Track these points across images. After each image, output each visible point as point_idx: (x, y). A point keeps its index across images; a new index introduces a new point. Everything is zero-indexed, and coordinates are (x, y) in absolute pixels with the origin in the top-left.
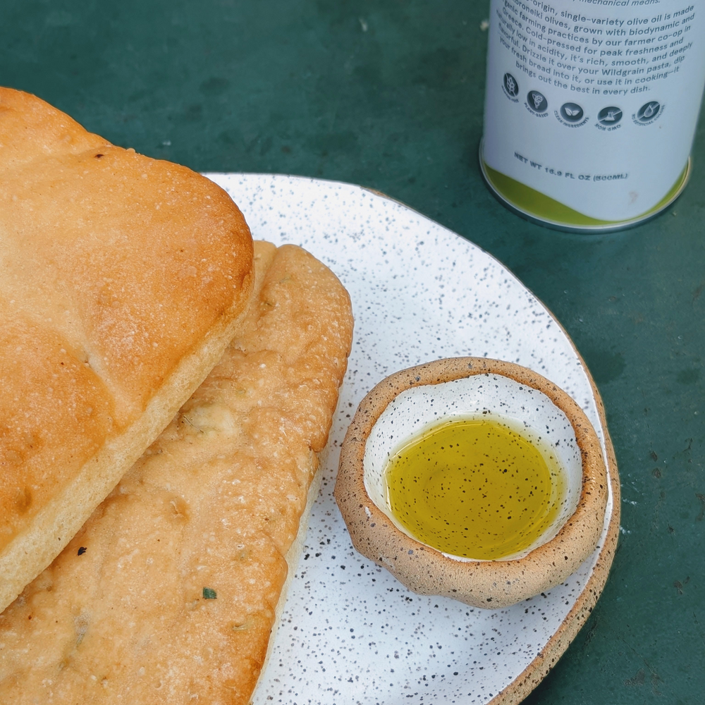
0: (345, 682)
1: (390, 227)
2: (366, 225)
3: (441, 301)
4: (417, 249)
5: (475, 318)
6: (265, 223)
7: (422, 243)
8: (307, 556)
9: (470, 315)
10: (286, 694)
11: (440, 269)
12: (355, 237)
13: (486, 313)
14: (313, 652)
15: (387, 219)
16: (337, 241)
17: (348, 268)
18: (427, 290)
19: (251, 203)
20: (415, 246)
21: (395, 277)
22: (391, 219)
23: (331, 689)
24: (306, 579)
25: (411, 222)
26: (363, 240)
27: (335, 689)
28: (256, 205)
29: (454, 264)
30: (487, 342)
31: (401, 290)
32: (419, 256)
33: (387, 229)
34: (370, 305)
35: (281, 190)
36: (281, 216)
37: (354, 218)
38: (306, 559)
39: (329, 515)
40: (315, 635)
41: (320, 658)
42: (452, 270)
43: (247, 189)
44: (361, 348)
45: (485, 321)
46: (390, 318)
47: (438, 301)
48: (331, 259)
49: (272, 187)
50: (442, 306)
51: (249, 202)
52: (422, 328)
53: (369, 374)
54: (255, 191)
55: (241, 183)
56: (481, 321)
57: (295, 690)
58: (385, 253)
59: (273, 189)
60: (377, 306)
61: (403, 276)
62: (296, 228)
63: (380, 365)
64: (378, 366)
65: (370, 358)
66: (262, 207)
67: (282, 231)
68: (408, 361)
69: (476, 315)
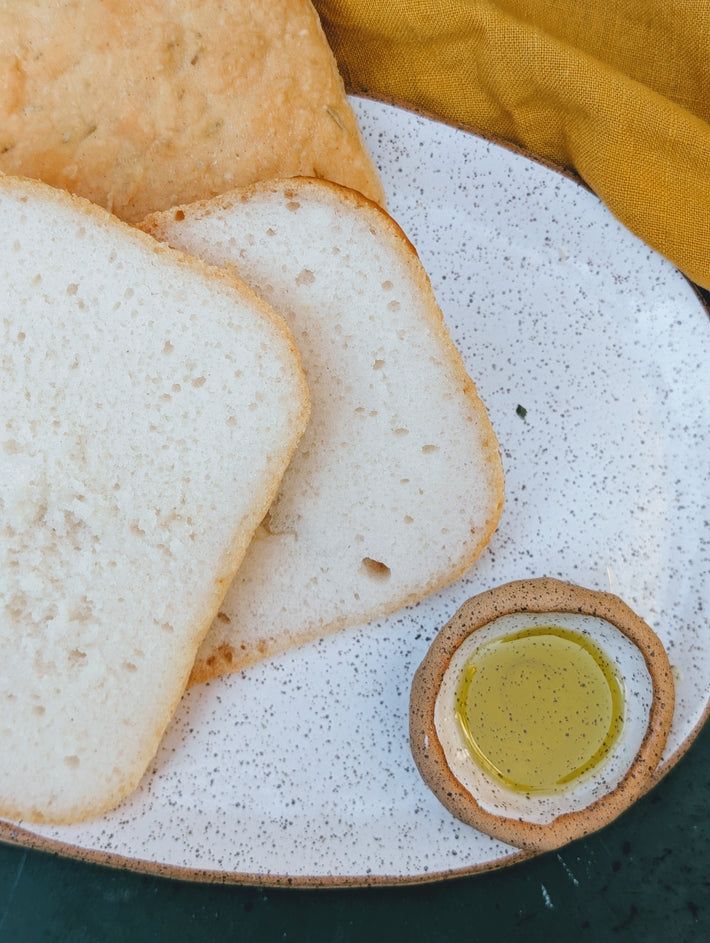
0: (402, 770)
1: (657, 288)
2: (634, 273)
3: (667, 396)
4: (672, 326)
5: (689, 435)
6: (535, 220)
7: (680, 323)
8: (419, 636)
9: (686, 428)
10: (351, 759)
11: (683, 362)
12: (618, 279)
13: (701, 436)
14: (388, 731)
15: (658, 279)
16: (598, 273)
17: (596, 311)
18: (659, 376)
19: (528, 194)
20: (671, 322)
21: (636, 343)
22: (661, 280)
23: (388, 770)
24: (408, 659)
25: (680, 294)
26: (624, 286)
27: (392, 771)
28: (533, 199)
29: (698, 366)
30: (686, 468)
31: (635, 362)
32: (670, 335)
33: (653, 290)
34: (595, 370)
35: (565, 196)
36: (554, 221)
37: (625, 261)
38: (416, 638)
39: (454, 602)
40: (395, 715)
41: (391, 739)
42: (693, 371)
43: (530, 179)
44: (563, 423)
45: (697, 444)
46: (608, 396)
47: (664, 394)
48: (583, 290)
49: (557, 188)
50: (666, 401)
51: (526, 191)
52: (633, 422)
53: (556, 458)
54: (538, 184)
55: (527, 170)
56: (693, 441)
57: (360, 759)
58: (639, 310)
59: (556, 190)
60: (602, 373)
61: (644, 346)
62: (563, 240)
63: (571, 452)
64: (569, 453)
65: (566, 438)
66: (538, 204)
67: (549, 235)
68: (601, 458)
69: (692, 431)
